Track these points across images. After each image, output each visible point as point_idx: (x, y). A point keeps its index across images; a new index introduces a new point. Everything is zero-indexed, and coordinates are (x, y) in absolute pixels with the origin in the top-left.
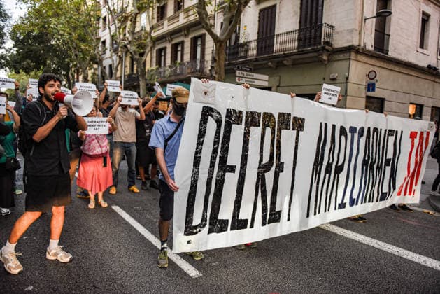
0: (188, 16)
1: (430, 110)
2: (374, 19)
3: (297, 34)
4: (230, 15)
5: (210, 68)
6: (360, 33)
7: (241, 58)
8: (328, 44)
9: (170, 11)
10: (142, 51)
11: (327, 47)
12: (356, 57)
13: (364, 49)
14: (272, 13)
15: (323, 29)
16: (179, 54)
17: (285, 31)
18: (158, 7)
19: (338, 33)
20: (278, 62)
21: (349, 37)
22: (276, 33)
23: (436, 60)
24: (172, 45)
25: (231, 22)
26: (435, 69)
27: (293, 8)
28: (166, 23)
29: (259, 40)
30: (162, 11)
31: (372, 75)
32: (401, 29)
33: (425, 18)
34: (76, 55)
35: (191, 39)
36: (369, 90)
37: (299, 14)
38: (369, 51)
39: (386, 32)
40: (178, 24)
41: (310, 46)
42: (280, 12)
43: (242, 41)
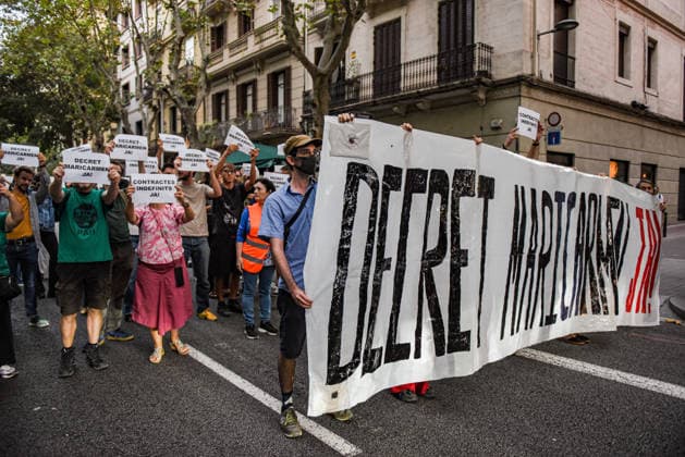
0: (262, 41)
1: (639, 168)
2: (552, 35)
3: (436, 61)
4: (334, 34)
5: (300, 119)
6: (532, 57)
7: (349, 101)
8: (485, 74)
9: (232, 34)
10: (192, 96)
11: (484, 79)
12: (528, 93)
13: (540, 80)
14: (394, 32)
15: (477, 51)
16: (250, 99)
17: (417, 58)
18: (212, 29)
19: (499, 57)
20: (409, 106)
21: (516, 63)
22: (402, 62)
23: (642, 93)
24: (238, 87)
25: (335, 45)
26: (643, 107)
27: (427, 22)
28: (226, 52)
29: (375, 73)
30: (219, 35)
31: (554, 120)
32: (592, 48)
33: (624, 31)
34: (83, 108)
35: (268, 75)
36: (550, 143)
37: (436, 30)
38: (548, 83)
39: (570, 54)
40: (246, 53)
41: (457, 78)
42: (407, 29)
43: (349, 75)
